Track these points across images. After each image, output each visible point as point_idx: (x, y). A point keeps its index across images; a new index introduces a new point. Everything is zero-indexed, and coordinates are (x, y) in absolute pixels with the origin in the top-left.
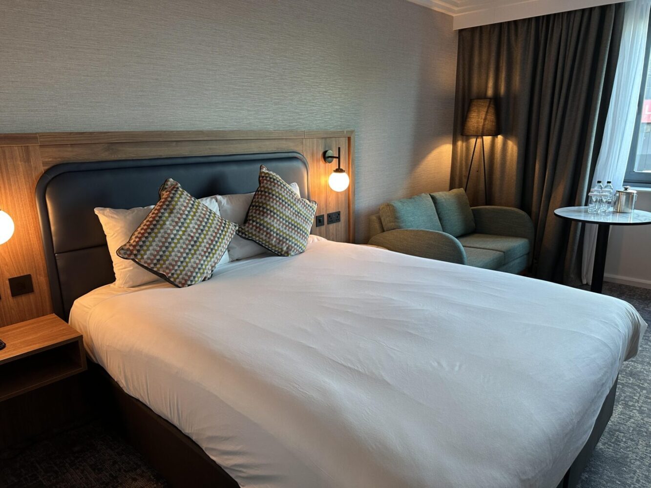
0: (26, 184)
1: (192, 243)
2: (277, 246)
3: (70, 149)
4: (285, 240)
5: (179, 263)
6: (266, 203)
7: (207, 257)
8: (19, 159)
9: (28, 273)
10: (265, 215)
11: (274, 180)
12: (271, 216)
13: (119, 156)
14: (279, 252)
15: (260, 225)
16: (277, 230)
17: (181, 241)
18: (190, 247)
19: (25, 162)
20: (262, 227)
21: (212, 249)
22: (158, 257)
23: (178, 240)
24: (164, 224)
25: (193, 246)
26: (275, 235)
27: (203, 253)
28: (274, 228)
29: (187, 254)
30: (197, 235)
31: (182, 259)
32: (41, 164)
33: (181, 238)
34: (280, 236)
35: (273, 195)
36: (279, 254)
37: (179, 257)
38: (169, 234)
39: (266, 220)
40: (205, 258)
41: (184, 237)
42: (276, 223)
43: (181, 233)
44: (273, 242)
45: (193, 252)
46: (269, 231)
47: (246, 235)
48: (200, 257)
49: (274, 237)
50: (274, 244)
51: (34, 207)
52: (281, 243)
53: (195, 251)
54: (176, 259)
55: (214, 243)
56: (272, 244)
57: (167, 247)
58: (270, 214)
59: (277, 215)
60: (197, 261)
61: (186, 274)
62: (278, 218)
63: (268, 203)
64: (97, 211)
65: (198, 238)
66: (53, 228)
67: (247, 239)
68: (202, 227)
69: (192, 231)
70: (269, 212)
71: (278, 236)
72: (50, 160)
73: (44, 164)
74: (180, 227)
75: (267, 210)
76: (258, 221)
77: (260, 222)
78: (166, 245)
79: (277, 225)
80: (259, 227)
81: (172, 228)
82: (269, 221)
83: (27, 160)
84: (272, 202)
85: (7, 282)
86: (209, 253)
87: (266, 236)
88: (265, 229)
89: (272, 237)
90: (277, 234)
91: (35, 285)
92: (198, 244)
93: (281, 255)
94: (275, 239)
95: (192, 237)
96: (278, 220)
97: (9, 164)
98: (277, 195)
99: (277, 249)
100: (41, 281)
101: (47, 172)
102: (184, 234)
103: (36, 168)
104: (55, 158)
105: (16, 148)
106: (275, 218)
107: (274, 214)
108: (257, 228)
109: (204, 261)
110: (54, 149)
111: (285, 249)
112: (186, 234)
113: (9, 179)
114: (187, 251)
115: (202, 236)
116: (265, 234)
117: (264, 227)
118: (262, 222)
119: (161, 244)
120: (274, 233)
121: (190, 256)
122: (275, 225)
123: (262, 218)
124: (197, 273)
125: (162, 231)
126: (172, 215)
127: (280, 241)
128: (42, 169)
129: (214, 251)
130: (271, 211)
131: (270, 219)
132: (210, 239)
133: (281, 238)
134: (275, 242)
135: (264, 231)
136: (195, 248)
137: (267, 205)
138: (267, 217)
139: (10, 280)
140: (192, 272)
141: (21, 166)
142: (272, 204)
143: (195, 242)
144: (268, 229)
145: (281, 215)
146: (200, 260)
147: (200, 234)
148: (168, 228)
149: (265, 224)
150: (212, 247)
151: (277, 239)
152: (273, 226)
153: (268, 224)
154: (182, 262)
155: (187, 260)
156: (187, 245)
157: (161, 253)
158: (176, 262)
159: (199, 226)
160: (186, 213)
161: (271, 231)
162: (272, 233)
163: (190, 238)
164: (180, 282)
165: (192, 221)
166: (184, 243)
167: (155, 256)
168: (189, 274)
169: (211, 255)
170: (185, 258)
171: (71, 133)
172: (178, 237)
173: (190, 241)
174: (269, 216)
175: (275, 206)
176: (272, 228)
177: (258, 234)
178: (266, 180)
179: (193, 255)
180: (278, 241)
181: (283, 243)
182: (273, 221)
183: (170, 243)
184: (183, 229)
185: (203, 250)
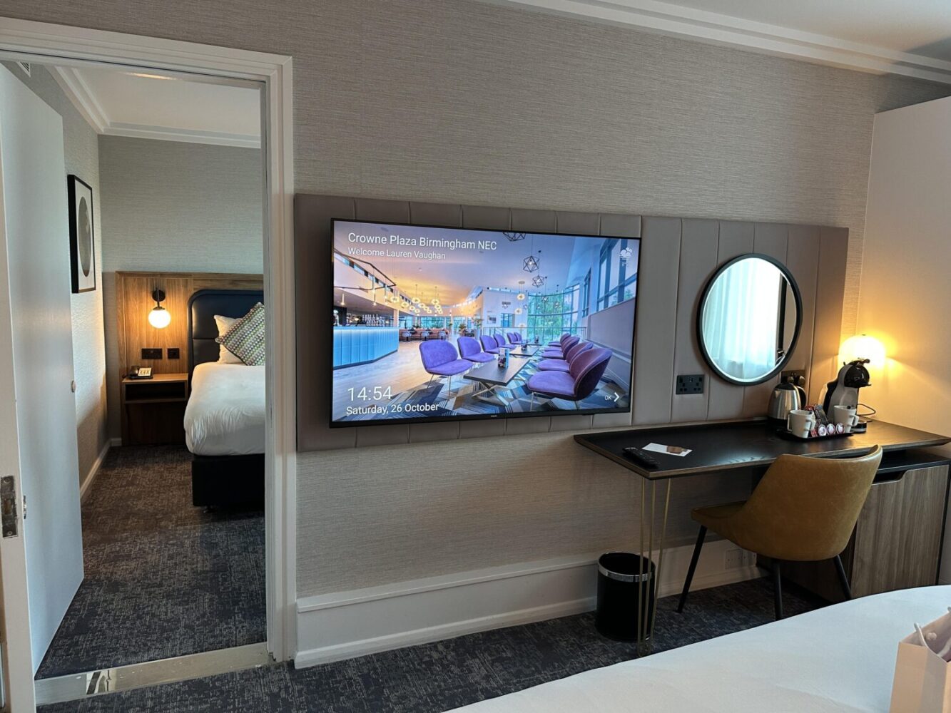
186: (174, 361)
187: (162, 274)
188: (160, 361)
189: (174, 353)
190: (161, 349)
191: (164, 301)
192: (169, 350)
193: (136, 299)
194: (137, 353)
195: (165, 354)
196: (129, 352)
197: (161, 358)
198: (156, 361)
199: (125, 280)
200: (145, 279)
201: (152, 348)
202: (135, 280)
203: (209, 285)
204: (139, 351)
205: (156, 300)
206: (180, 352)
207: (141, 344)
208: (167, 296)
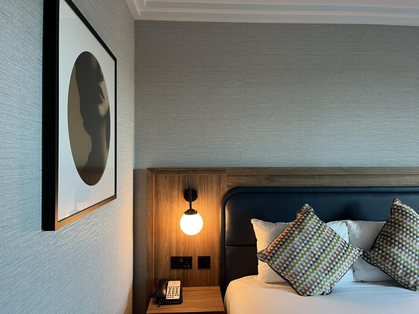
0: (216, 199)
1: (314, 259)
2: (404, 278)
3: (244, 178)
4: (412, 274)
5: (301, 275)
6: (394, 234)
7: (326, 274)
8: (215, 182)
9: (209, 256)
10: (393, 245)
11: (407, 213)
12: (399, 248)
13: (275, 184)
14: (405, 284)
15: (387, 254)
16: (405, 262)
17: (305, 256)
18: (311, 262)
19: (218, 185)
20: (388, 256)
21: (331, 269)
22: (285, 265)
23: (303, 255)
24: (294, 240)
25: (314, 262)
26: (402, 267)
27: (322, 270)
28: (401, 259)
29: (309, 268)
30: (319, 254)
31: (304, 272)
32: (226, 187)
33: (305, 254)
34: (408, 269)
35: (403, 227)
36: (406, 286)
37: (301, 270)
38: (296, 249)
39: (392, 250)
40: (324, 275)
41: (307, 253)
42: (404, 255)
43: (305, 249)
44: (399, 273)
45: (313, 267)
46: (395, 261)
47: (371, 260)
48: (320, 273)
49: (400, 269)
50: (400, 275)
51: (218, 212)
52: (408, 276)
53: (316, 267)
54: (299, 270)
55: (334, 263)
56: (397, 275)
57: (293, 259)
58: (398, 245)
59: (406, 248)
60: (317, 276)
61: (306, 285)
62: (407, 250)
63: (397, 234)
64: (253, 221)
65: (319, 256)
66: (227, 228)
67: (373, 265)
68: (324, 248)
69: (315, 249)
70: (397, 243)
71: (405, 269)
72: (232, 184)
73: (228, 186)
74: (305, 244)
75: (396, 241)
76: (385, 250)
77: (386, 251)
78: (292, 258)
79: (405, 257)
80: (385, 256)
81: (298, 244)
82: (396, 252)
83: (219, 184)
84: (402, 234)
85: (197, 258)
86: (329, 271)
87: (391, 266)
88: (391, 259)
89: (398, 269)
90: (404, 266)
91: (212, 265)
92: (319, 261)
93: (408, 288)
94: (401, 271)
95: (315, 255)
96: (406, 253)
97: (209, 185)
98: (408, 228)
99: (403, 281)
100: (215, 262)
101: (229, 191)
102: (307, 251)
103: (223, 189)
104: (235, 183)
105: (214, 176)
106: (403, 250)
107: (403, 246)
108: (382, 256)
109: (323, 278)
110: (236, 178)
111: (412, 283)
112: (310, 251)
113: (208, 194)
114: (309, 265)
115: (324, 255)
116: (390, 263)
117: (390, 257)
118: (388, 252)
119: (288, 255)
120: (401, 264)
121: (311, 270)
122: (403, 257)
123: (388, 248)
124: (316, 287)
125: (291, 245)
126: (301, 234)
127: (407, 274)
128: (227, 189)
129: (333, 271)
130: (399, 243)
131: (397, 250)
132: (330, 259)
133: (409, 271)
134: (402, 273)
135: (390, 261)
136: (316, 264)
137: (396, 236)
138: (394, 248)
139: (199, 257)
140: (311, 285)
141: (215, 187)
142: (401, 236)
143: (317, 259)
144: (394, 259)
145: (411, 248)
146: (319, 276)
147: (322, 253)
148: (296, 244)
149: (392, 254)
150: (332, 266)
151: (404, 271)
152: (400, 257)
153: (395, 254)
154: (303, 274)
155: (308, 273)
156: (309, 261)
157: (287, 263)
158: (299, 273)
159: (322, 246)
160: (313, 233)
161: (398, 262)
162: (398, 264)
163: (312, 255)
164: (301, 291)
165: (316, 241)
166: (307, 258)
167: (283, 264)
168: (309, 285)
169: (330, 274)
170: (306, 271)
171: (246, 168)
172: (303, 252)
173: (312, 257)
174: (397, 248)
175: (404, 239)
176: (399, 259)
177: (383, 263)
178: (398, 212)
179: (313, 270)
180: (404, 273)
181: (411, 276)
182: (401, 253)
183: (295, 256)
184: (308, 246)
185: (322, 268)
186: (204, 271)
187: (195, 170)
188: (189, 271)
189: (204, 262)
190: (191, 257)
191: (197, 200)
192: (200, 258)
193: (167, 199)
194: (166, 261)
195: (195, 263)
196: (157, 260)
197: (191, 267)
198: (186, 271)
199: (156, 177)
200: (176, 176)
201: (182, 256)
202: (166, 177)
203: (243, 181)
204: (168, 259)
205: (188, 200)
206: (211, 260)
207: (170, 251)
208: (199, 195)
